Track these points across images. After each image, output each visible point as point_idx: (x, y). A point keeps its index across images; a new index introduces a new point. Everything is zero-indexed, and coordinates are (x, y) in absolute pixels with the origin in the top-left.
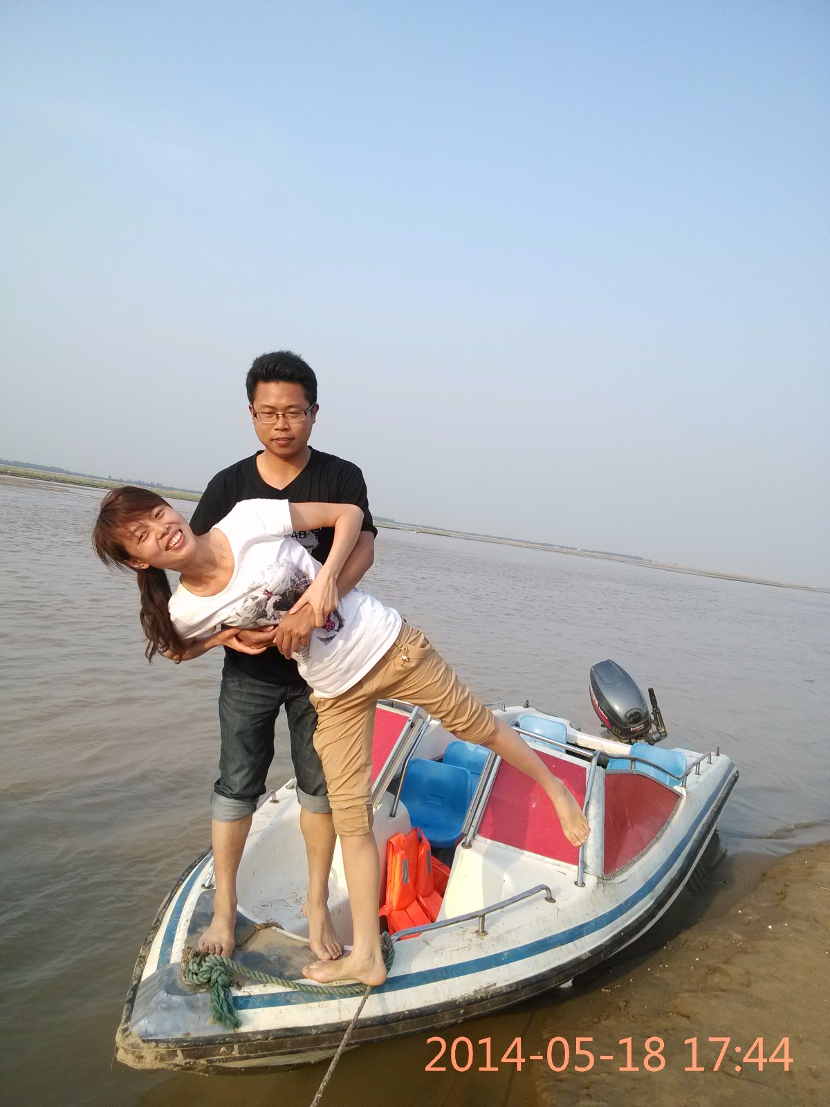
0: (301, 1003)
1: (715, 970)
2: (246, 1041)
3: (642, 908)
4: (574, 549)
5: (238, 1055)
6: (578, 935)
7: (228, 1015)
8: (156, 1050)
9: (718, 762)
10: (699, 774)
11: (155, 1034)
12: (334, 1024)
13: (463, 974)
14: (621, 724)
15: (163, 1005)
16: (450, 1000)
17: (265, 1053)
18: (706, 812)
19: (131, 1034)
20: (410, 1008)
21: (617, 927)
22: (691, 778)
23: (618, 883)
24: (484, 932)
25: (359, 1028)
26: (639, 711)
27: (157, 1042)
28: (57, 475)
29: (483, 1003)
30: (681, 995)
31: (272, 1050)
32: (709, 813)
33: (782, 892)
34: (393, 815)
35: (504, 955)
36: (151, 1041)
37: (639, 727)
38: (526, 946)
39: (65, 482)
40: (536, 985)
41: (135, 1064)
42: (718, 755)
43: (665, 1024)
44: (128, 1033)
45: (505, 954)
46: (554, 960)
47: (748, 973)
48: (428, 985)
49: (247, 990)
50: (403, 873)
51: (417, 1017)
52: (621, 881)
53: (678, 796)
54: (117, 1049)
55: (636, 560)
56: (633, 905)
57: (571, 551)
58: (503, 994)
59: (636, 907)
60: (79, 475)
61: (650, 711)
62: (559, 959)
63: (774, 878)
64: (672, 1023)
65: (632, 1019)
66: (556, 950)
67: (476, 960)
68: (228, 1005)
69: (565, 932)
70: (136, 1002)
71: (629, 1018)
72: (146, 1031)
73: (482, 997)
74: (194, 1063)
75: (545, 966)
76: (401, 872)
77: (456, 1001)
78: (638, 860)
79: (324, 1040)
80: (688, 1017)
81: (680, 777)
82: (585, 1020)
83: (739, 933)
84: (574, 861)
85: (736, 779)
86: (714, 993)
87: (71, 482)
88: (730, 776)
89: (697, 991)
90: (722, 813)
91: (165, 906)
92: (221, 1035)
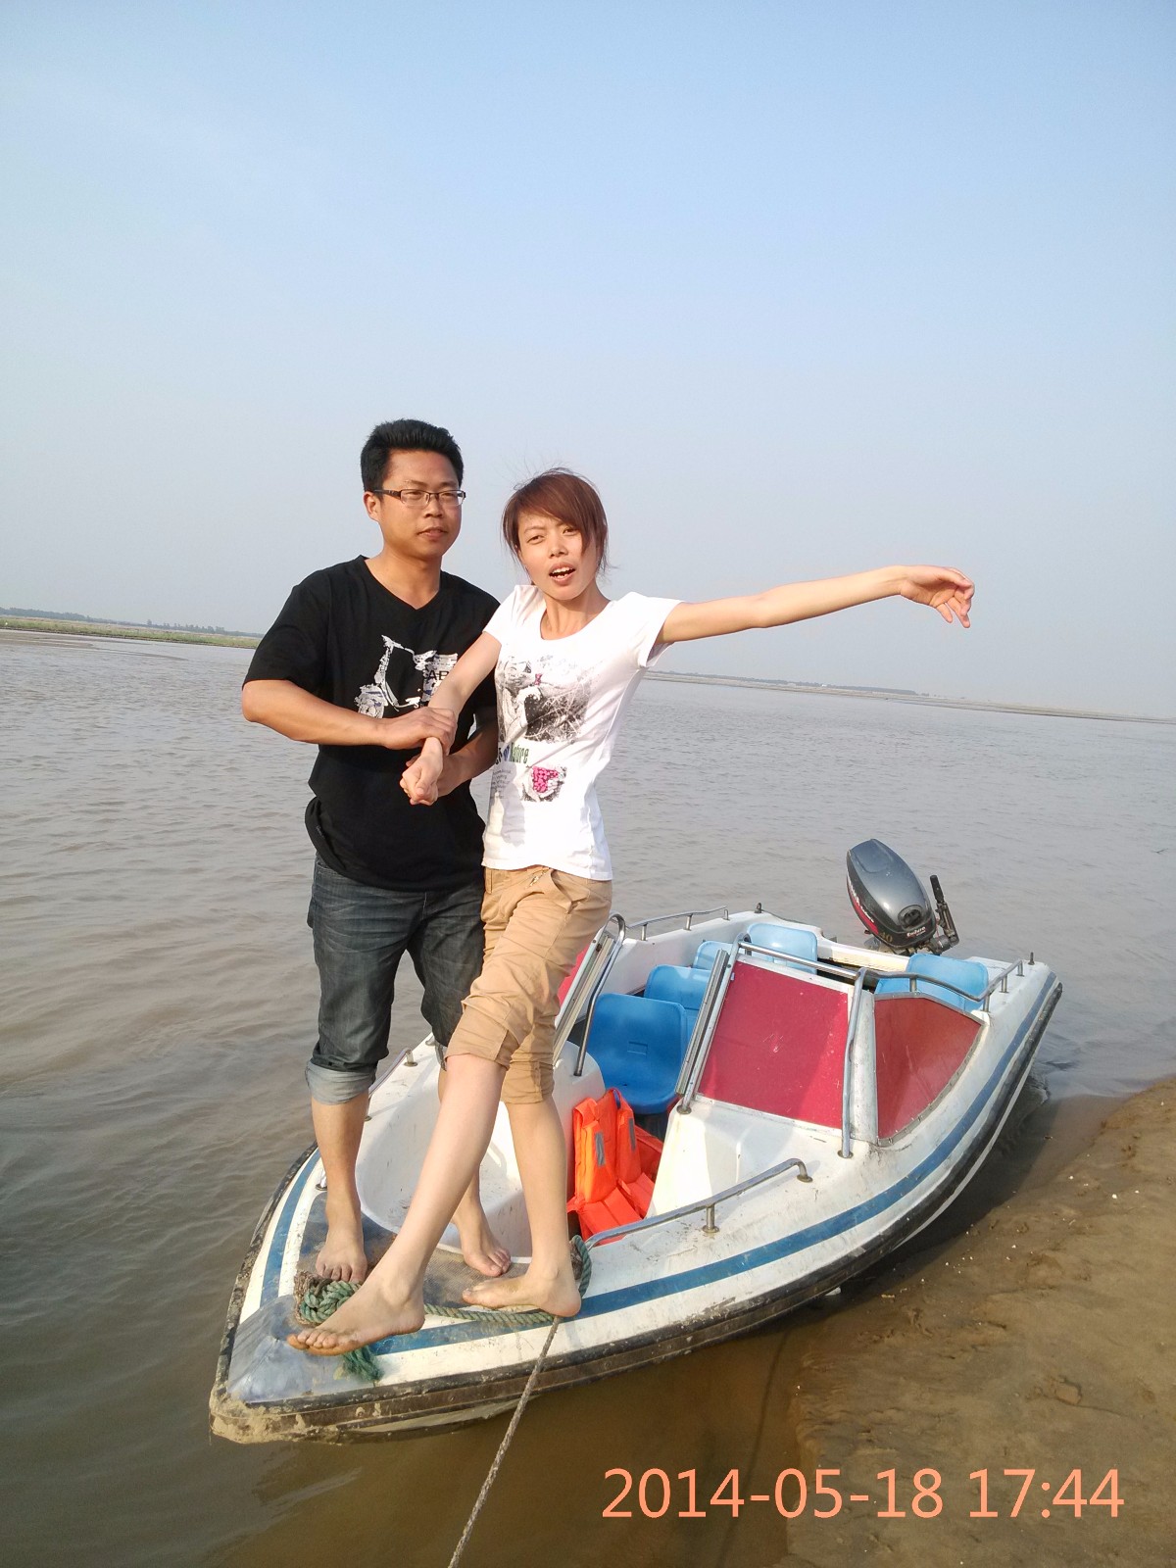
0: (464, 1340)
1: (1039, 1260)
2: (391, 1397)
3: (934, 1183)
4: (816, 685)
5: (381, 1417)
6: (846, 1224)
7: (364, 1364)
8: (267, 1416)
9: (1033, 974)
10: (1006, 992)
11: (264, 1396)
12: (512, 1366)
13: (689, 1287)
14: (894, 928)
15: (272, 1355)
16: (672, 1323)
17: (418, 1411)
18: (1019, 1044)
19: (229, 1396)
20: (616, 1339)
21: (901, 1210)
22: (996, 998)
23: (899, 1150)
24: (715, 1229)
25: (547, 1370)
26: (918, 908)
27: (267, 1405)
28: (74, 624)
29: (718, 1325)
30: (994, 1297)
31: (429, 1407)
32: (1022, 1044)
33: (1130, 1148)
34: (578, 1074)
35: (743, 1259)
36: (259, 1404)
37: (918, 931)
38: (774, 1244)
39: (86, 633)
40: (790, 1297)
41: (239, 1437)
42: (1032, 963)
43: (973, 1337)
44: (225, 1395)
45: (746, 1257)
46: (813, 1261)
47: (1086, 1261)
50: (596, 1152)
51: (627, 1350)
52: (903, 1146)
53: (978, 1025)
54: (212, 1419)
55: (906, 695)
56: (921, 1178)
57: (813, 688)
58: (744, 1312)
59: (926, 1181)
60: (106, 622)
61: (934, 907)
62: (821, 1259)
63: (1118, 1128)
64: (982, 1336)
65: (927, 1333)
66: (817, 1247)
67: (705, 1267)
69: (826, 1223)
70: (234, 1353)
71: (922, 1333)
72: (251, 1392)
73: (716, 1318)
74: (321, 1431)
75: (801, 1271)
76: (594, 1152)
77: (680, 1325)
78: (926, 1115)
79: (500, 1389)
80: (1004, 1327)
81: (980, 997)
82: (860, 1338)
83: (1071, 1206)
84: (837, 1124)
85: (1058, 994)
86: (1039, 1291)
87: (94, 633)
88: (1051, 991)
89: (1015, 1291)
90: (1040, 1043)
91: (267, 1217)
92: (355, 1392)
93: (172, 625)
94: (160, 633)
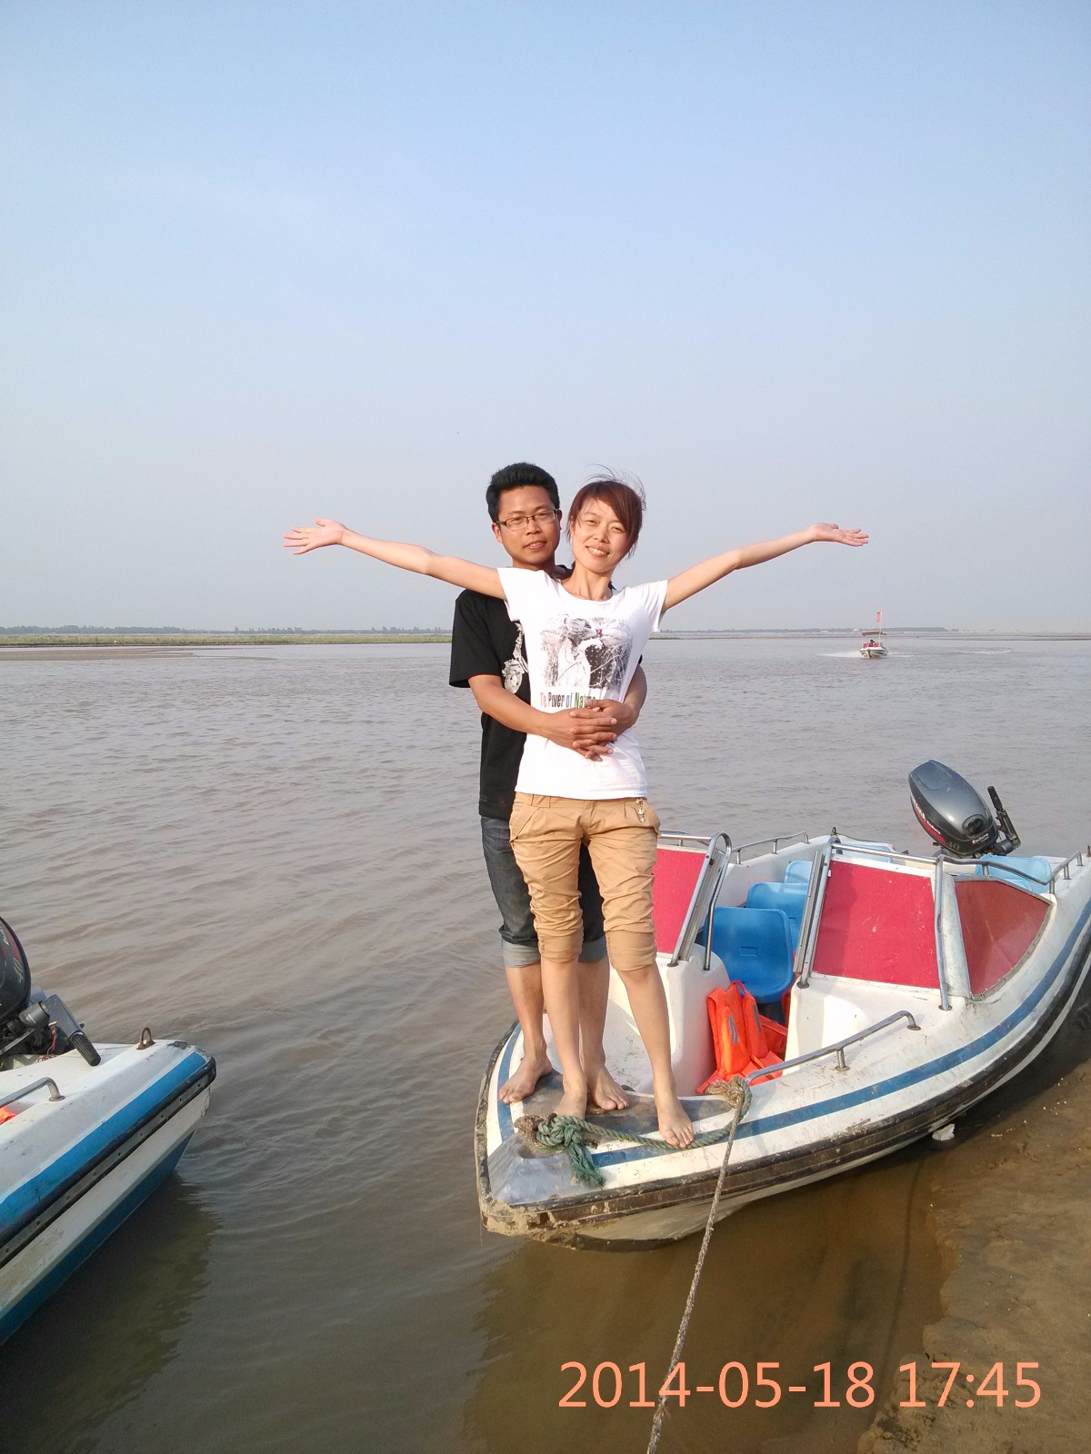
0: (664, 1154)
2: (616, 1198)
5: (611, 1212)
6: (953, 1063)
8: (527, 1214)
10: (1068, 879)
11: (521, 1200)
12: (703, 1173)
14: (959, 837)
15: (523, 1170)
16: (822, 1139)
18: (1085, 921)
19: (496, 1202)
20: (781, 1151)
22: (1059, 884)
23: (991, 1003)
24: (846, 1068)
25: (731, 1175)
26: (980, 817)
27: (525, 1206)
28: (171, 637)
29: (861, 1139)
32: (1088, 922)
34: (706, 969)
35: (873, 1090)
36: (519, 1206)
37: (982, 838)
38: (896, 1077)
39: (184, 644)
41: (508, 1232)
42: (1089, 854)
43: (1075, 1159)
45: (875, 1087)
46: (929, 1091)
48: (798, 1125)
49: (602, 1149)
50: (732, 1034)
51: (791, 1159)
52: (993, 1000)
53: (1047, 904)
54: (486, 1219)
56: (1013, 1026)
58: (880, 1130)
59: (1016, 1030)
61: (995, 816)
62: (936, 1089)
66: (932, 1080)
67: (843, 1096)
68: (589, 1163)
69: (936, 1061)
70: (490, 1175)
72: (512, 1198)
73: (857, 1134)
74: (567, 1224)
75: (923, 1097)
76: (728, 1031)
77: (829, 1140)
78: (1011, 976)
91: (486, 1085)
92: (588, 1194)
93: (256, 630)
94: (247, 638)
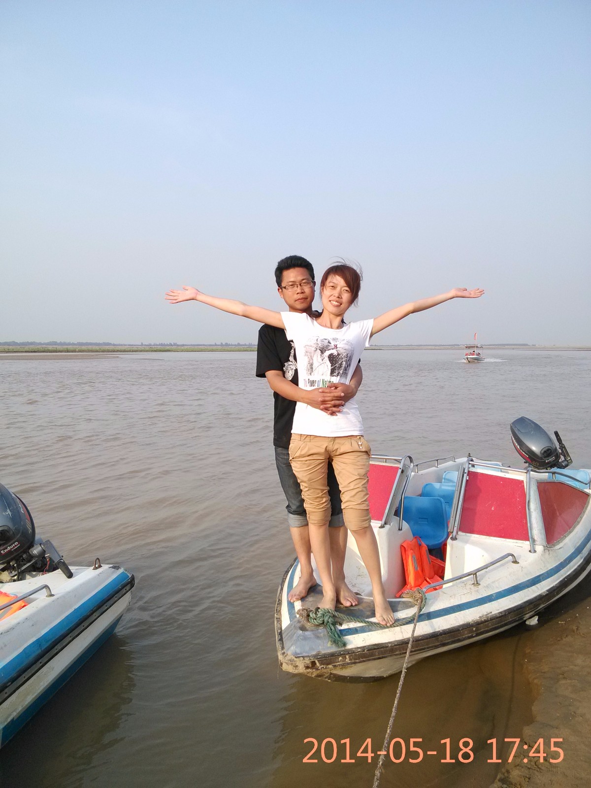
2: (352, 653)
3: (576, 564)
5: (350, 662)
6: (537, 581)
7: (339, 639)
8: (304, 661)
11: (301, 653)
12: (400, 640)
13: (471, 607)
15: (301, 638)
16: (466, 622)
17: (365, 659)
20: (444, 629)
23: (558, 549)
25: (416, 641)
26: (550, 448)
27: (303, 657)
29: (487, 623)
31: (368, 657)
34: (400, 529)
35: (494, 596)
36: (300, 657)
37: (552, 459)
38: (506, 589)
39: (114, 351)
40: (516, 612)
41: (294, 671)
46: (525, 596)
48: (451, 615)
49: (344, 626)
53: (588, 495)
56: (570, 562)
59: (572, 563)
61: (558, 447)
66: (525, 591)
68: (338, 634)
69: (528, 580)
70: (284, 639)
72: (296, 652)
73: (485, 620)
76: (413, 564)
77: (469, 623)
78: (568, 535)
81: (587, 483)
84: (527, 539)
91: (281, 592)
92: (337, 651)
93: (153, 344)
